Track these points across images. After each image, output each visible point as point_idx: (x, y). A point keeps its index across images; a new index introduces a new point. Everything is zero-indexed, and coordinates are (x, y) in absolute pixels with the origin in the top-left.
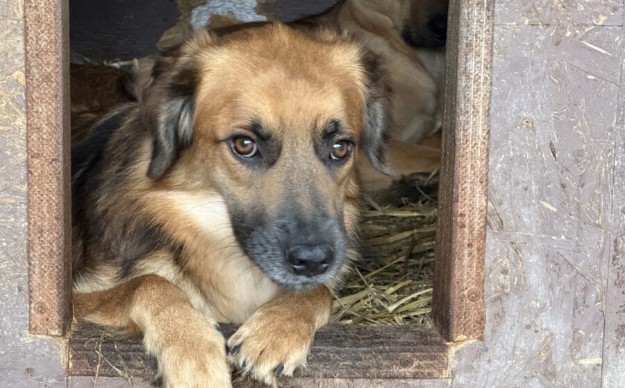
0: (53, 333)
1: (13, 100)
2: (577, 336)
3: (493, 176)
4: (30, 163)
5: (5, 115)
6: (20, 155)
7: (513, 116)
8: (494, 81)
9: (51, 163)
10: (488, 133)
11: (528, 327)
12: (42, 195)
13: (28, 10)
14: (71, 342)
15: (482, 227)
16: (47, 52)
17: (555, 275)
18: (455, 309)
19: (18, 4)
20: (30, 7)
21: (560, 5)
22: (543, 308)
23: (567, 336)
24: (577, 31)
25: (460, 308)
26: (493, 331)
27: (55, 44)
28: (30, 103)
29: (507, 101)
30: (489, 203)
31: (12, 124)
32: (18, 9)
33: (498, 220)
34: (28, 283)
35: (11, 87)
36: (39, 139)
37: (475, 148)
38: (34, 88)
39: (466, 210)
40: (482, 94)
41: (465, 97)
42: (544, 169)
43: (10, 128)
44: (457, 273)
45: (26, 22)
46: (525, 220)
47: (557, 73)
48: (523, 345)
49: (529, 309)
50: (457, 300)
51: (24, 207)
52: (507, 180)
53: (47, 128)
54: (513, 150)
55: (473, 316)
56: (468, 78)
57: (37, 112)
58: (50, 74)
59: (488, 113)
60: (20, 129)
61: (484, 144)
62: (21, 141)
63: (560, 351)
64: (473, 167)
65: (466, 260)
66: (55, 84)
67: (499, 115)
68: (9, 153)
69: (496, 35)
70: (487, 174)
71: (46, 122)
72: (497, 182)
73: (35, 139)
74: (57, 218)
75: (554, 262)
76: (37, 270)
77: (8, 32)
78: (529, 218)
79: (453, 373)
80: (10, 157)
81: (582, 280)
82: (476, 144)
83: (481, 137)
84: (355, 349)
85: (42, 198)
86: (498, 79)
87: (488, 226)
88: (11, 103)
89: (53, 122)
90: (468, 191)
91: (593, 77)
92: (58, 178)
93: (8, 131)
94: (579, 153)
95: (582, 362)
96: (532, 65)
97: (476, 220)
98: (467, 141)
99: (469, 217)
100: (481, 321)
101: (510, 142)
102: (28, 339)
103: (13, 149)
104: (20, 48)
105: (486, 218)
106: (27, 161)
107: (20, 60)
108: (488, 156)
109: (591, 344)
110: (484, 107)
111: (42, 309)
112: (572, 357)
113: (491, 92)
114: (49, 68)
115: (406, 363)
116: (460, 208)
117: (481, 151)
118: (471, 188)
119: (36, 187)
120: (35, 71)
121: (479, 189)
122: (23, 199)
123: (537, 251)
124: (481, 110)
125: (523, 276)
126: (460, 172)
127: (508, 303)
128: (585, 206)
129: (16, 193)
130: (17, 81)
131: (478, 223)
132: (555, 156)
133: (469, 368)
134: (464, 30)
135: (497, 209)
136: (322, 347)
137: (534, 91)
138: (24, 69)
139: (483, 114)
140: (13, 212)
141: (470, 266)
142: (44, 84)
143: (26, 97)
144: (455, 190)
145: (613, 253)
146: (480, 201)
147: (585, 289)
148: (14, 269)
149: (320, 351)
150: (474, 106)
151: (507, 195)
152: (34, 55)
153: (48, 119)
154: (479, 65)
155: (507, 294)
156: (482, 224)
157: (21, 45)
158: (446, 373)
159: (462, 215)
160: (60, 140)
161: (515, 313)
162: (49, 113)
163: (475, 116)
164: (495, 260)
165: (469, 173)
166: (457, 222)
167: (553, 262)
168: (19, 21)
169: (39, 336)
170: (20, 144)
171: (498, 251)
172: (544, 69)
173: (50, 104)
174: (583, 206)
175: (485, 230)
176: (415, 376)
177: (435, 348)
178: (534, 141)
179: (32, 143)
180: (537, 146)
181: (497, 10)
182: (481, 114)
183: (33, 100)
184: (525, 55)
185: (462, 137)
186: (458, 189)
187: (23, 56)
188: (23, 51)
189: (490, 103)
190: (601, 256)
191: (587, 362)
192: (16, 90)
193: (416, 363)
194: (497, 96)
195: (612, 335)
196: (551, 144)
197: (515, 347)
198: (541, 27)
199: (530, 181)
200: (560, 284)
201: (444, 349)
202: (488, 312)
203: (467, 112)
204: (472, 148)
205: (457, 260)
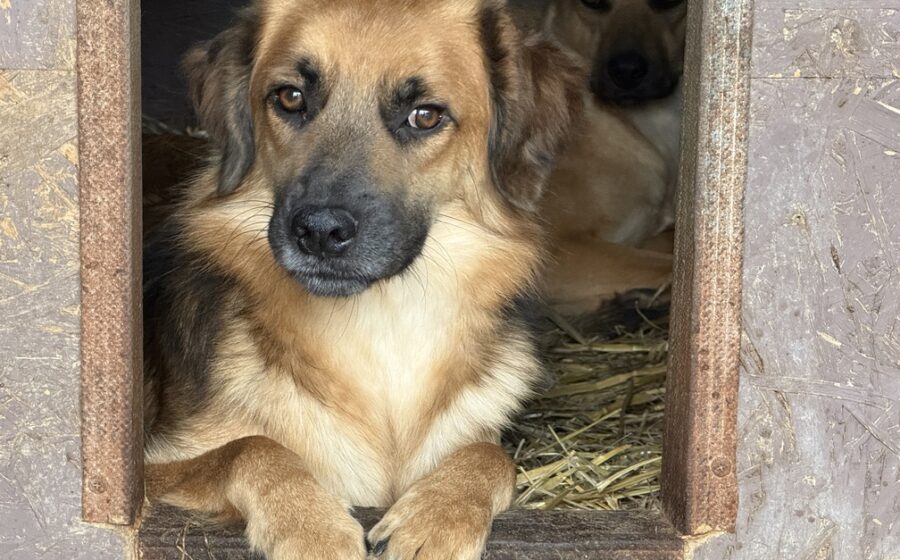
0: (117, 520)
1: (60, 185)
2: (870, 527)
3: (750, 296)
4: (84, 276)
5: (49, 206)
6: (69, 265)
7: (778, 208)
8: (751, 158)
9: (115, 275)
10: (742, 233)
11: (800, 514)
12: (101, 322)
13: (82, 55)
14: (141, 534)
15: (733, 369)
16: (109, 116)
17: (838, 440)
18: (694, 488)
19: (68, 48)
20: (85, 51)
21: (845, 50)
22: (821, 487)
23: (855, 527)
24: (870, 87)
25: (701, 486)
26: (749, 519)
27: (121, 104)
28: (86, 189)
29: (769, 188)
30: (744, 335)
31: (59, 219)
32: (68, 54)
33: (757, 358)
34: (81, 448)
35: (57, 167)
36: (97, 241)
37: (724, 256)
38: (90, 167)
39: (710, 344)
40: (733, 177)
41: (709, 181)
42: (822, 286)
43: (56, 225)
44: (697, 436)
45: (79, 73)
46: (795, 358)
47: (841, 148)
48: (792, 540)
49: (802, 486)
50: (697, 475)
51: (75, 338)
52: (769, 302)
53: (108, 225)
54: (778, 258)
55: (721, 497)
56: (713, 153)
57: (94, 202)
58: (113, 148)
59: (741, 205)
60: (70, 226)
61: (737, 248)
62: (72, 244)
63: (846, 548)
64: (720, 282)
65: (710, 416)
66: (120, 162)
67: (757, 208)
68: (55, 262)
69: (753, 93)
70: (741, 292)
71: (108, 217)
72: (755, 304)
73: (92, 242)
74: (122, 355)
75: (837, 419)
76: (93, 430)
77: (54, 87)
78: (801, 357)
80: (56, 266)
81: (877, 446)
82: (724, 249)
83: (731, 240)
84: (549, 545)
85: (100, 326)
86: (756, 155)
87: (742, 368)
88: (57, 189)
89: (118, 217)
90: (714, 317)
91: (893, 153)
92: (124, 298)
93: (54, 229)
94: (874, 263)
96: (806, 136)
97: (724, 359)
98: (712, 244)
99: (715, 354)
100: (732, 505)
101: (773, 247)
102: (80, 529)
103: (60, 255)
104: (71, 110)
105: (739, 355)
106: (80, 273)
107: (71, 127)
108: (741, 266)
109: (890, 538)
110: (736, 196)
111: (100, 486)
113: (745, 173)
114: (111, 139)
116: (702, 341)
117: (732, 259)
118: (718, 313)
119: (93, 310)
120: (93, 144)
121: (728, 313)
122: (74, 327)
123: (813, 404)
124: (731, 199)
125: (792, 440)
126: (701, 289)
127: (770, 478)
128: (883, 339)
129: (63, 319)
130: (67, 157)
131: (727, 363)
132: (838, 267)
134: (707, 85)
135: (756, 342)
136: (502, 542)
137: (808, 173)
138: (76, 140)
139: (735, 206)
140: (59, 346)
141: (716, 425)
142: (105, 162)
143: (79, 180)
144: (693, 316)
146: (730, 331)
147: (883, 458)
148: (61, 428)
149: (499, 547)
150: (721, 195)
151: (770, 323)
152: (91, 121)
153: (110, 213)
154: (728, 135)
155: (769, 466)
156: (733, 365)
157: (73, 106)
159: (705, 352)
160: (127, 243)
161: (780, 493)
162: (113, 204)
163: (724, 208)
164: (753, 416)
165: (715, 290)
166: (697, 362)
167: (835, 419)
168: (69, 72)
169: (97, 525)
170: (70, 247)
171: (756, 403)
172: (822, 141)
173: (113, 191)
174: (879, 340)
175: (738, 374)
177: (665, 543)
178: (808, 245)
179: (87, 247)
180: (812, 253)
181: (755, 56)
182: (731, 205)
183: (89, 185)
184: (795, 120)
185: (704, 239)
186: (698, 314)
187: (74, 123)
188: (75, 116)
189: (745, 189)
192: (65, 171)
194: (753, 181)
196: (833, 249)
197: (780, 543)
198: (818, 81)
199: (802, 302)
200: (845, 451)
201: (678, 545)
202: (742, 493)
203: (712, 203)
204: (719, 254)
205: (697, 417)
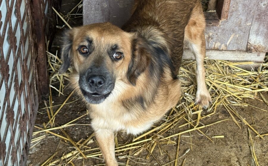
2: (247, 19)
11: (237, 17)
17: (244, 8)
18: (222, 14)
22: (241, 14)
23: (245, 19)
26: (230, 18)
44: (224, 7)
48: (235, 21)
49: (238, 14)
50: (223, 12)
55: (226, 15)
63: (243, 22)
79: (220, 25)
81: (250, 9)
95: (247, 24)
100: (227, 17)
109: (250, 21)
112: (245, 23)
115: (210, 23)
123: (241, 4)
125: (237, 8)
133: (223, 25)
141: (227, 6)
145: (257, 4)
147: (250, 11)
155: (234, 12)
158: (218, 25)
161: (235, 15)
164: (232, 5)
167: (244, 6)
171: (233, 3)
176: (212, 26)
177: (217, 21)
190: (255, 5)
191: (248, 24)
193: (213, 23)
195: (254, 19)
197: (233, 21)
200: (245, 10)
201: (219, 21)
202: (229, 15)
205: (224, 5)
